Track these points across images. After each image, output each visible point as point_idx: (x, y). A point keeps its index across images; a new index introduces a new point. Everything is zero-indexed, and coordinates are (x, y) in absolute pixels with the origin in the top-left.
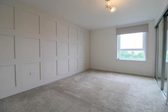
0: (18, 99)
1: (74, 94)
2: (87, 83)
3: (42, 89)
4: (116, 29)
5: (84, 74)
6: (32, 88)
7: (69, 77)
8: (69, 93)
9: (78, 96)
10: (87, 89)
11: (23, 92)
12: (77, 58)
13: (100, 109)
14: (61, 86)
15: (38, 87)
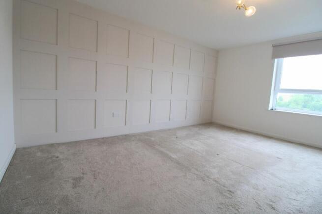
0: (97, 144)
1: (168, 152)
2: (196, 142)
3: (126, 138)
4: (274, 46)
5: (196, 129)
6: (115, 135)
7: (169, 130)
8: (162, 150)
9: (174, 156)
10: (192, 150)
11: (103, 138)
12: (187, 101)
13: (202, 178)
14: (153, 139)
15: (122, 136)
